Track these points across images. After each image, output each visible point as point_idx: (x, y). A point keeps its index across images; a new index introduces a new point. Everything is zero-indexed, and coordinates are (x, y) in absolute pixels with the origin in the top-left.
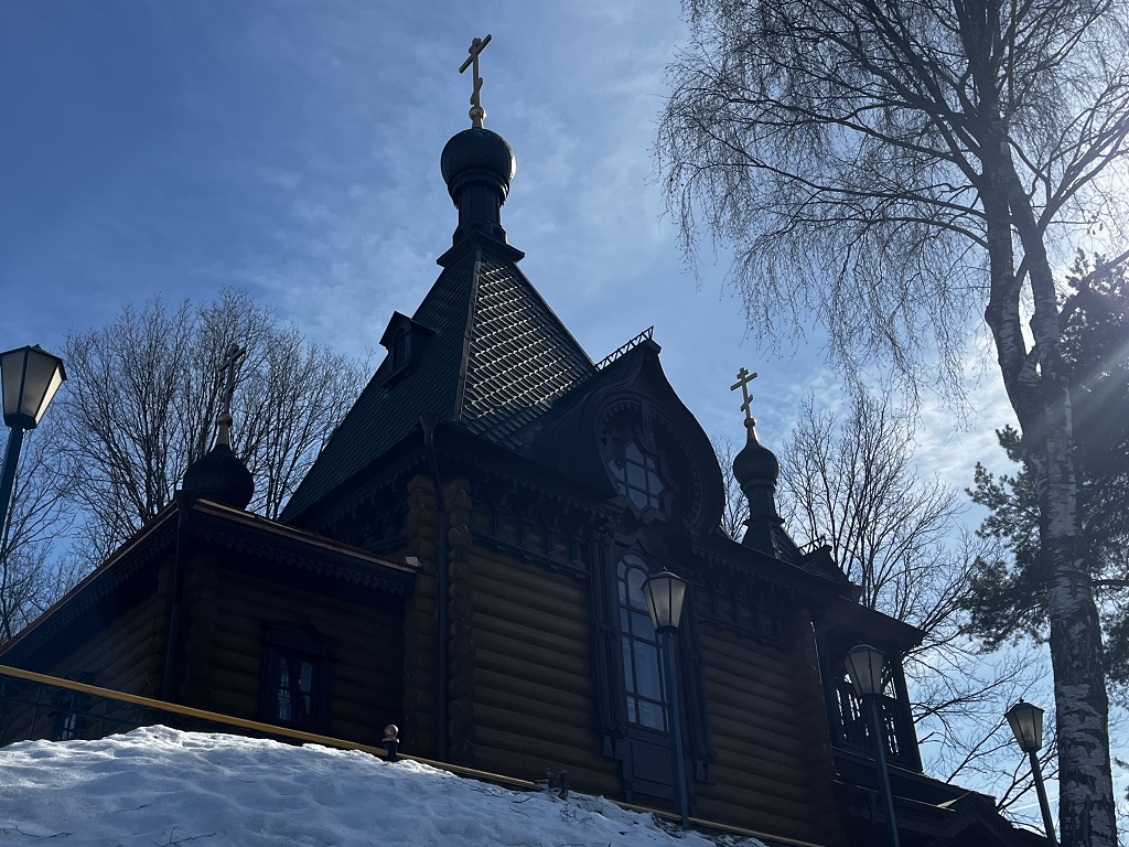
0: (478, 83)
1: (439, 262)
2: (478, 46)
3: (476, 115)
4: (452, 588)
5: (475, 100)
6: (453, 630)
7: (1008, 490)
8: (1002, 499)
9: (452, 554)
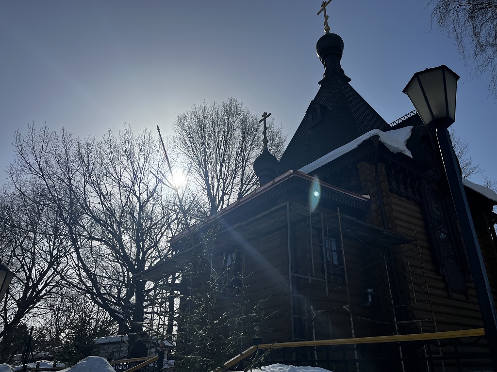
0: (326, 18)
1: (319, 83)
2: (324, 5)
3: (328, 30)
4: (386, 208)
5: (326, 23)
6: (390, 225)
9: (384, 194)
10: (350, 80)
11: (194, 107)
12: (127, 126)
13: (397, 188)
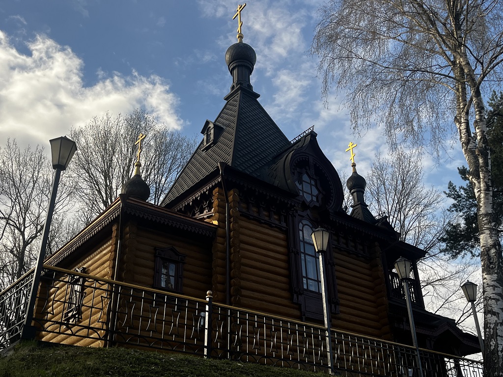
1: (225, 99)
2: (240, 8)
4: (232, 234)
6: (232, 251)
7: (462, 192)
8: (459, 196)
9: (232, 220)
10: (258, 96)
11: (93, 120)
12: (11, 141)
13: (256, 215)
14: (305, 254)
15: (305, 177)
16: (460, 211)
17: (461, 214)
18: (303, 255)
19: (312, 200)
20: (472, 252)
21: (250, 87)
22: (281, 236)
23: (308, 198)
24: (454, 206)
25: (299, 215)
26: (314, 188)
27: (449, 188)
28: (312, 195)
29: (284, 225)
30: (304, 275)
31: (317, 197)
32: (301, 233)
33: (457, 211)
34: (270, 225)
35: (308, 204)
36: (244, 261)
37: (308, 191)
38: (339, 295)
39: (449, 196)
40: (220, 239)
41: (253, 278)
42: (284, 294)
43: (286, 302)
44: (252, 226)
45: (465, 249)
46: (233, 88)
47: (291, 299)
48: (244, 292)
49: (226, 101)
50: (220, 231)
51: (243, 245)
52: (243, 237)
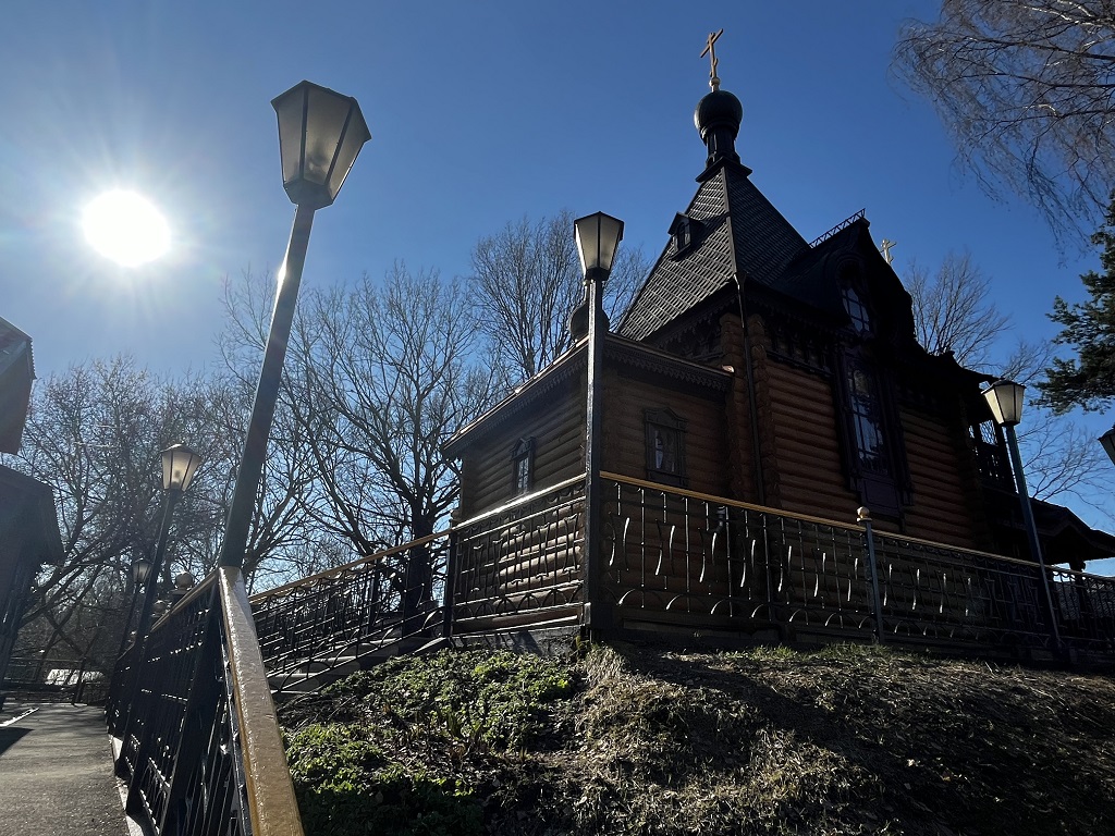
2: (712, 40)
3: (716, 84)
4: (758, 386)
6: (760, 413)
7: (1079, 312)
8: (1076, 319)
9: (756, 364)
10: (749, 172)
13: (786, 355)
14: (859, 415)
15: (852, 294)
16: (1075, 341)
17: (1076, 345)
18: (856, 417)
19: (864, 330)
20: (1084, 405)
21: (737, 158)
22: (823, 387)
23: (859, 326)
24: (1065, 334)
25: (847, 354)
26: (864, 312)
27: (1056, 307)
28: (862, 320)
29: (827, 369)
30: (860, 446)
31: (870, 324)
32: (851, 381)
33: (1069, 342)
34: (807, 370)
35: (859, 335)
36: (779, 429)
37: (858, 316)
38: (913, 477)
39: (1056, 319)
40: (738, 396)
41: (790, 454)
42: (835, 477)
43: (839, 491)
44: (782, 374)
45: (1076, 400)
46: (710, 162)
47: (847, 487)
48: (783, 478)
49: (700, 184)
50: (738, 382)
51: (775, 405)
52: (773, 393)
